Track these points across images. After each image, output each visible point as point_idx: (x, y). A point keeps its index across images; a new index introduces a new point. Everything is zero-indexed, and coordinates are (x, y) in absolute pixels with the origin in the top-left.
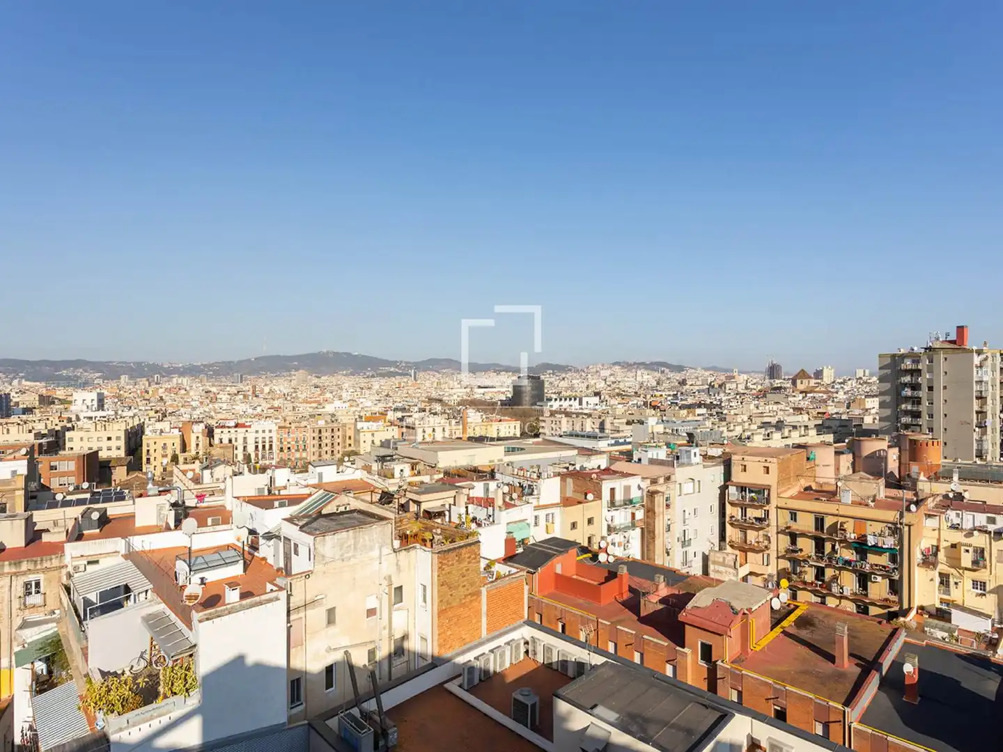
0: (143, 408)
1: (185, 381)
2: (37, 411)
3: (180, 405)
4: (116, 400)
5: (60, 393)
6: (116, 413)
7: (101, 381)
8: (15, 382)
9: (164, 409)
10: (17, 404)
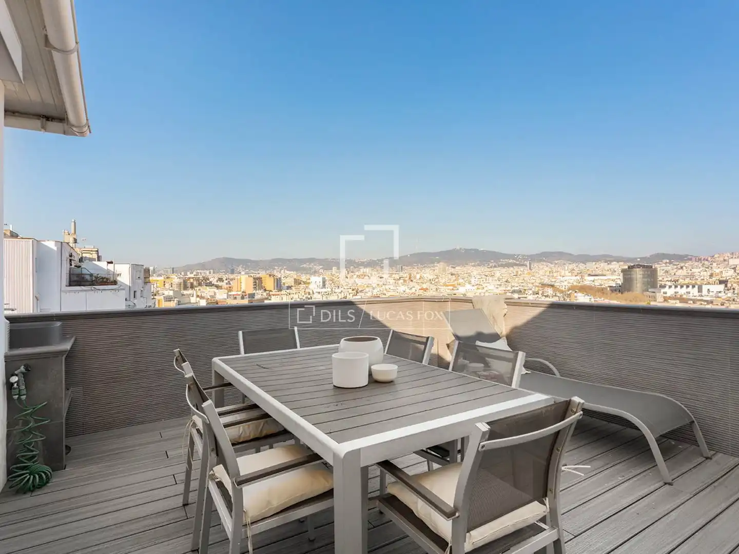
1: (367, 270)
2: (293, 288)
3: (366, 286)
4: (331, 282)
5: (303, 278)
6: (332, 290)
7: (323, 271)
8: (282, 271)
9: (356, 288)
10: (284, 284)
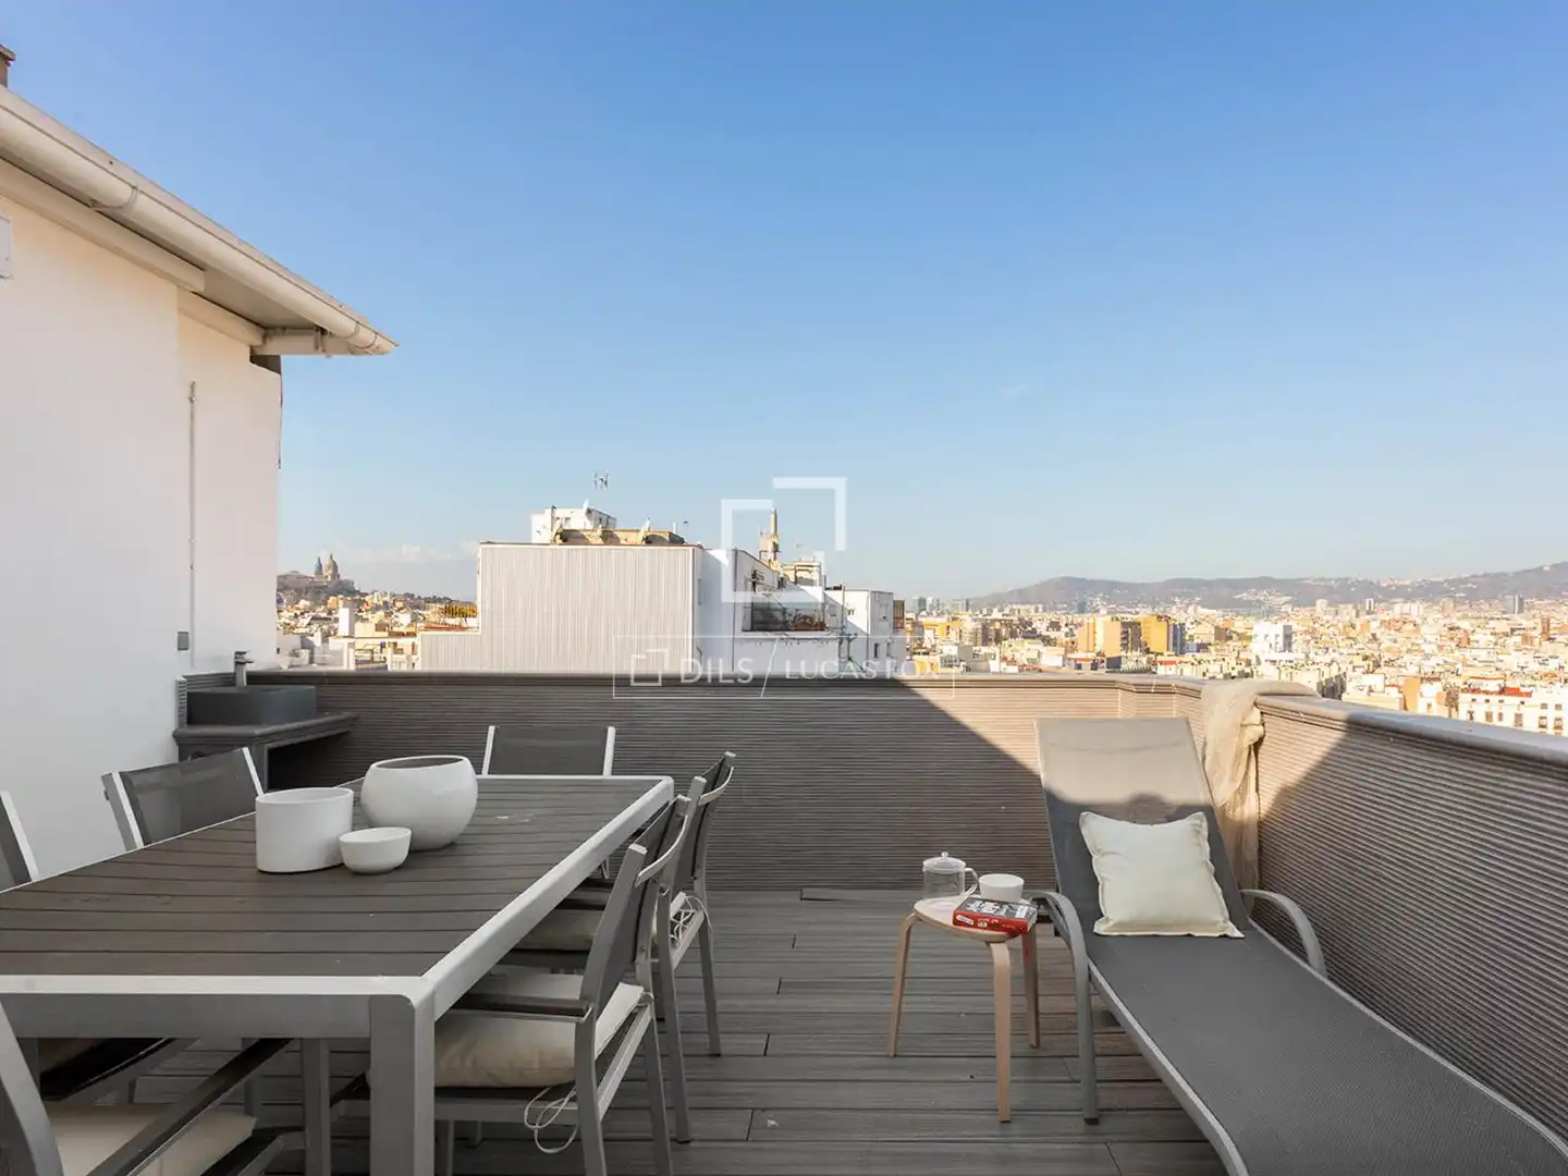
0: (1345, 651)
1: (1415, 609)
2: (1212, 648)
3: (1404, 649)
4: (1308, 638)
5: (1239, 625)
6: (1307, 656)
7: (1288, 608)
8: (1191, 608)
9: (1376, 654)
10: (1192, 637)
